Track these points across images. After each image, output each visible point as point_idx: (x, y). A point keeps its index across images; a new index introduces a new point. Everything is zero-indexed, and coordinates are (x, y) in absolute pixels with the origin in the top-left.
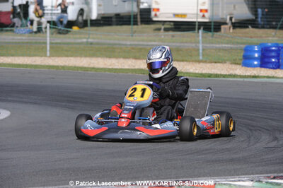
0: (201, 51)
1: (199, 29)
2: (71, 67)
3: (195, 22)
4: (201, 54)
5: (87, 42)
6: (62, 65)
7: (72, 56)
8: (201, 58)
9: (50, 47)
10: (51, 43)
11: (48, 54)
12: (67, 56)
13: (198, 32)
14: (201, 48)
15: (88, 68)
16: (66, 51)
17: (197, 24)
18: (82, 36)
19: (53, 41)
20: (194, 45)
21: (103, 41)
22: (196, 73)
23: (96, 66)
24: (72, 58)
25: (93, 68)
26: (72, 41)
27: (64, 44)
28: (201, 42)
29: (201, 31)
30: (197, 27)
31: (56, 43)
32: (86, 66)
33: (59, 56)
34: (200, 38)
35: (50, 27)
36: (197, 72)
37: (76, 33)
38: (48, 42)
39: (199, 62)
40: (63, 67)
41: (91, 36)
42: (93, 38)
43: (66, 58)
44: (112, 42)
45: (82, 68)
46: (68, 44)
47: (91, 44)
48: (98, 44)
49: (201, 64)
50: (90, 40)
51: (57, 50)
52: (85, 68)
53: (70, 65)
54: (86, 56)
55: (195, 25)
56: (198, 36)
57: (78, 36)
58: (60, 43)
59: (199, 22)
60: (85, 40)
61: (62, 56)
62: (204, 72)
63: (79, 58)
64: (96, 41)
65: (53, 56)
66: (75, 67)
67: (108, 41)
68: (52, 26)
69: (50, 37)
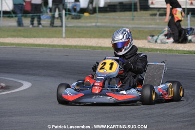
2: (82, 46)
5: (96, 25)
6: (75, 44)
7: (83, 37)
9: (66, 30)
10: (66, 27)
11: (64, 35)
12: (79, 37)
13: (187, 16)
15: (96, 47)
16: (79, 33)
17: (186, 10)
18: (92, 21)
19: (68, 25)
21: (108, 24)
23: (103, 45)
24: (83, 39)
25: (100, 47)
26: (84, 25)
27: (77, 27)
28: (189, 25)
29: (189, 16)
30: (186, 12)
31: (70, 27)
32: (94, 45)
33: (72, 37)
37: (87, 18)
38: (64, 26)
40: (76, 46)
41: (99, 20)
42: (101, 23)
43: (79, 39)
44: (116, 25)
45: (91, 47)
46: (80, 27)
47: (98, 27)
48: (104, 27)
50: (98, 24)
51: (71, 33)
52: (94, 47)
53: (81, 45)
54: (94, 37)
56: (187, 20)
57: (89, 21)
58: (74, 27)
60: (94, 24)
61: (75, 38)
63: (89, 39)
64: (104, 24)
65: (68, 38)
67: (113, 25)
68: (67, 13)
69: (65, 22)
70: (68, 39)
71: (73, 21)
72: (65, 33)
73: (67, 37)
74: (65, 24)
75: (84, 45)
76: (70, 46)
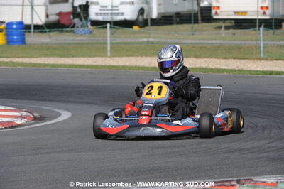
0: (262, 49)
1: (260, 26)
2: (132, 66)
3: (256, 19)
4: (262, 52)
5: (148, 42)
6: (123, 64)
7: (132, 56)
8: (262, 55)
9: (111, 47)
10: (111, 43)
11: (109, 54)
12: (128, 56)
13: (259, 30)
14: (262, 45)
15: (149, 67)
16: (127, 51)
17: (258, 21)
18: (143, 35)
19: (114, 41)
20: (255, 42)
21: (164, 40)
22: (257, 71)
24: (133, 58)
26: (133, 41)
27: (125, 43)
28: (262, 39)
29: (261, 29)
30: (258, 24)
31: (117, 43)
32: (147, 65)
33: (119, 56)
34: (261, 35)
35: (111, 27)
36: (258, 69)
37: (136, 32)
38: (109, 42)
39: (260, 59)
40: (124, 67)
41: (152, 35)
43: (127, 58)
45: (143, 68)
46: (129, 43)
47: (152, 43)
49: (263, 61)
50: (150, 40)
51: (118, 50)
52: (146, 67)
54: (147, 56)
55: (256, 23)
56: (259, 34)
57: (139, 36)
58: (120, 43)
59: (260, 20)
60: (145, 40)
61: (122, 56)
62: (265, 69)
63: (140, 58)
64: (157, 40)
66: (136, 67)
68: (112, 26)
69: (111, 37)
70: (114, 58)
72: (111, 51)
73: (112, 56)
74: (110, 40)
75: (134, 65)
76: (116, 66)
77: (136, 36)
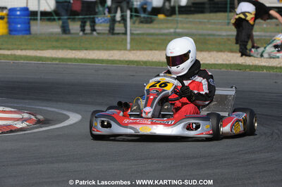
2: (156, 62)
5: (175, 32)
6: (144, 60)
7: (156, 50)
9: (131, 39)
10: (132, 34)
11: (129, 46)
12: (151, 50)
16: (151, 43)
18: (169, 25)
19: (135, 32)
24: (157, 52)
26: (157, 31)
27: (148, 34)
31: (138, 34)
33: (140, 50)
35: (131, 16)
37: (162, 21)
38: (129, 32)
40: (145, 63)
41: (180, 25)
42: (183, 28)
43: (150, 52)
44: (205, 32)
46: (152, 34)
50: (178, 30)
53: (154, 60)
57: (165, 26)
58: (143, 34)
60: (172, 30)
61: (144, 50)
65: (134, 50)
66: (160, 62)
67: (201, 32)
68: (133, 14)
69: (131, 27)
70: (135, 52)
71: (141, 25)
72: (131, 43)
73: (132, 49)
74: (131, 30)
75: (157, 60)
76: (136, 62)
77: (162, 26)
